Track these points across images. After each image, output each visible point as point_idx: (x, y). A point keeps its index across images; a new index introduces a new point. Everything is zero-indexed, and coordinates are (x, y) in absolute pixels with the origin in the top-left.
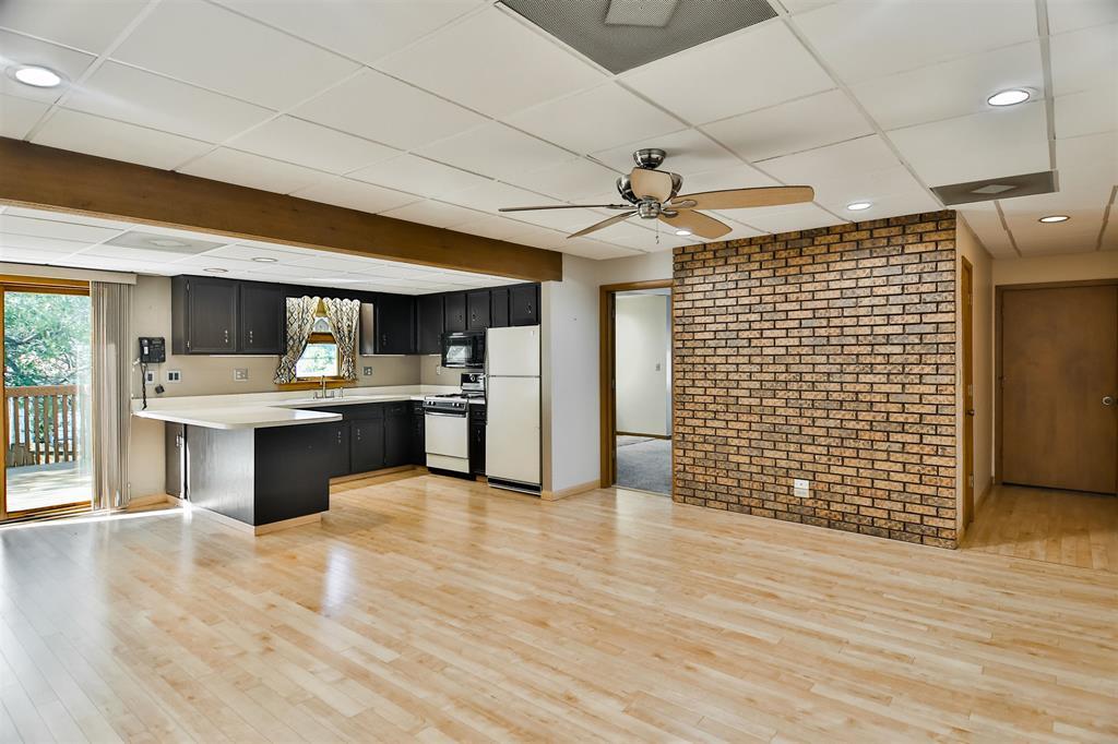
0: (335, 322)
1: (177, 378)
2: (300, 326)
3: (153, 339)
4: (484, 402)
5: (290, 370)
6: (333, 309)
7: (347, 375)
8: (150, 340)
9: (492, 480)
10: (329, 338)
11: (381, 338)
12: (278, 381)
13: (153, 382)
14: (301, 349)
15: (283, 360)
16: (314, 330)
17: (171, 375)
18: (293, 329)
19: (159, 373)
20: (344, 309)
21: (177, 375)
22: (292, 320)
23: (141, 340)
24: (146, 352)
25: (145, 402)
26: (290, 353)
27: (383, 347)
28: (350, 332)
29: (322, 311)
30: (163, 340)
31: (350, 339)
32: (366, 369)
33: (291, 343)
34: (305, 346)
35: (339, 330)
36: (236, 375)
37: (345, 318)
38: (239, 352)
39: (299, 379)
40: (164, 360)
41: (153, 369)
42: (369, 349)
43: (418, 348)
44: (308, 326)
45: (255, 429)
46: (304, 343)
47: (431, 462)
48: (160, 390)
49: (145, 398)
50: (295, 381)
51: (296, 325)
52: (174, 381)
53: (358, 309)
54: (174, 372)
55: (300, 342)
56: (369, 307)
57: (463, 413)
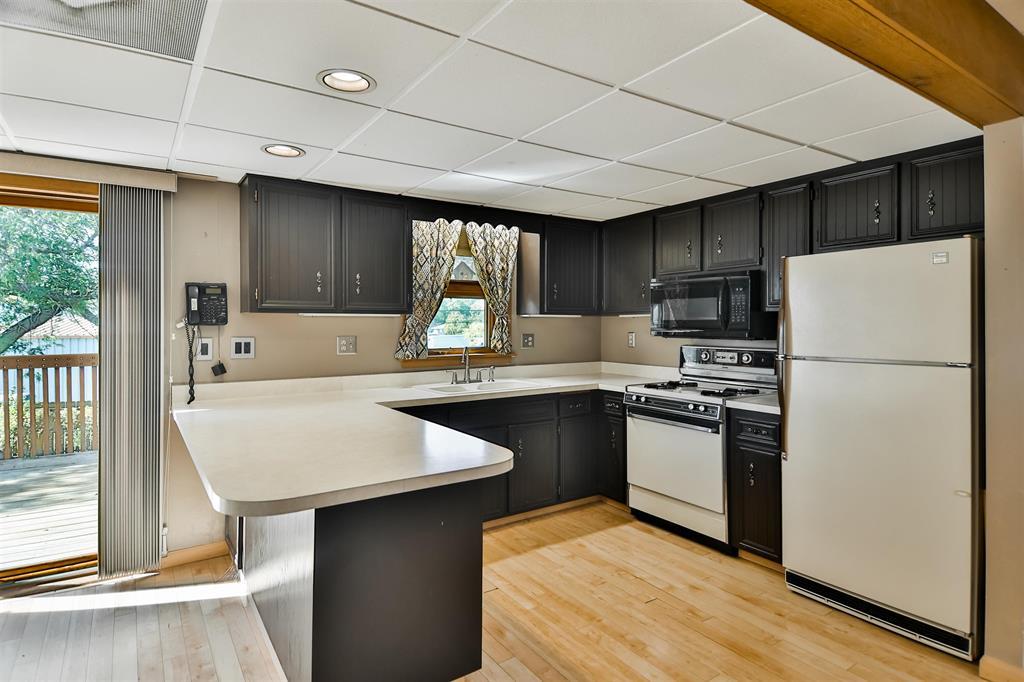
0: (483, 263)
1: (247, 351)
2: (433, 270)
3: (208, 286)
4: (776, 410)
5: (418, 337)
6: (481, 243)
7: (499, 347)
8: (203, 289)
9: (794, 579)
10: (474, 289)
11: (551, 290)
12: (400, 355)
13: (209, 357)
14: (434, 306)
15: (408, 322)
16: (453, 277)
17: (238, 346)
18: (422, 274)
19: (219, 343)
20: (496, 243)
21: (247, 345)
22: (421, 259)
23: (188, 286)
24: (194, 306)
25: (192, 392)
26: (418, 312)
27: (551, 304)
28: (505, 279)
29: (465, 246)
30: (223, 288)
31: (504, 289)
32: (526, 336)
33: (420, 295)
34: (441, 300)
35: (488, 276)
36: (340, 345)
37: (498, 258)
38: (338, 308)
39: (431, 352)
40: (224, 321)
41: (209, 336)
42: (532, 307)
43: (604, 305)
44: (445, 270)
45: (316, 510)
46: (438, 295)
47: (636, 500)
48: (219, 370)
49: (192, 383)
50: (425, 355)
51: (427, 267)
52: (243, 355)
53: (515, 243)
54: (243, 341)
55: (434, 294)
56: (533, 240)
57: (713, 426)
